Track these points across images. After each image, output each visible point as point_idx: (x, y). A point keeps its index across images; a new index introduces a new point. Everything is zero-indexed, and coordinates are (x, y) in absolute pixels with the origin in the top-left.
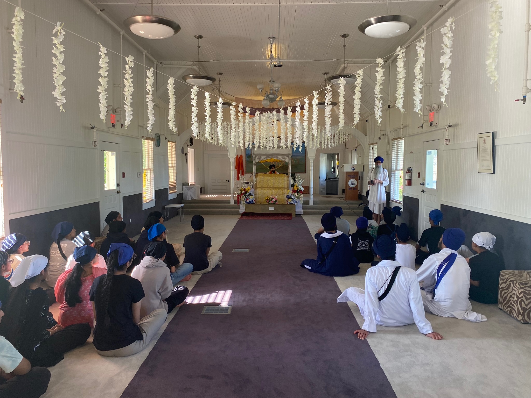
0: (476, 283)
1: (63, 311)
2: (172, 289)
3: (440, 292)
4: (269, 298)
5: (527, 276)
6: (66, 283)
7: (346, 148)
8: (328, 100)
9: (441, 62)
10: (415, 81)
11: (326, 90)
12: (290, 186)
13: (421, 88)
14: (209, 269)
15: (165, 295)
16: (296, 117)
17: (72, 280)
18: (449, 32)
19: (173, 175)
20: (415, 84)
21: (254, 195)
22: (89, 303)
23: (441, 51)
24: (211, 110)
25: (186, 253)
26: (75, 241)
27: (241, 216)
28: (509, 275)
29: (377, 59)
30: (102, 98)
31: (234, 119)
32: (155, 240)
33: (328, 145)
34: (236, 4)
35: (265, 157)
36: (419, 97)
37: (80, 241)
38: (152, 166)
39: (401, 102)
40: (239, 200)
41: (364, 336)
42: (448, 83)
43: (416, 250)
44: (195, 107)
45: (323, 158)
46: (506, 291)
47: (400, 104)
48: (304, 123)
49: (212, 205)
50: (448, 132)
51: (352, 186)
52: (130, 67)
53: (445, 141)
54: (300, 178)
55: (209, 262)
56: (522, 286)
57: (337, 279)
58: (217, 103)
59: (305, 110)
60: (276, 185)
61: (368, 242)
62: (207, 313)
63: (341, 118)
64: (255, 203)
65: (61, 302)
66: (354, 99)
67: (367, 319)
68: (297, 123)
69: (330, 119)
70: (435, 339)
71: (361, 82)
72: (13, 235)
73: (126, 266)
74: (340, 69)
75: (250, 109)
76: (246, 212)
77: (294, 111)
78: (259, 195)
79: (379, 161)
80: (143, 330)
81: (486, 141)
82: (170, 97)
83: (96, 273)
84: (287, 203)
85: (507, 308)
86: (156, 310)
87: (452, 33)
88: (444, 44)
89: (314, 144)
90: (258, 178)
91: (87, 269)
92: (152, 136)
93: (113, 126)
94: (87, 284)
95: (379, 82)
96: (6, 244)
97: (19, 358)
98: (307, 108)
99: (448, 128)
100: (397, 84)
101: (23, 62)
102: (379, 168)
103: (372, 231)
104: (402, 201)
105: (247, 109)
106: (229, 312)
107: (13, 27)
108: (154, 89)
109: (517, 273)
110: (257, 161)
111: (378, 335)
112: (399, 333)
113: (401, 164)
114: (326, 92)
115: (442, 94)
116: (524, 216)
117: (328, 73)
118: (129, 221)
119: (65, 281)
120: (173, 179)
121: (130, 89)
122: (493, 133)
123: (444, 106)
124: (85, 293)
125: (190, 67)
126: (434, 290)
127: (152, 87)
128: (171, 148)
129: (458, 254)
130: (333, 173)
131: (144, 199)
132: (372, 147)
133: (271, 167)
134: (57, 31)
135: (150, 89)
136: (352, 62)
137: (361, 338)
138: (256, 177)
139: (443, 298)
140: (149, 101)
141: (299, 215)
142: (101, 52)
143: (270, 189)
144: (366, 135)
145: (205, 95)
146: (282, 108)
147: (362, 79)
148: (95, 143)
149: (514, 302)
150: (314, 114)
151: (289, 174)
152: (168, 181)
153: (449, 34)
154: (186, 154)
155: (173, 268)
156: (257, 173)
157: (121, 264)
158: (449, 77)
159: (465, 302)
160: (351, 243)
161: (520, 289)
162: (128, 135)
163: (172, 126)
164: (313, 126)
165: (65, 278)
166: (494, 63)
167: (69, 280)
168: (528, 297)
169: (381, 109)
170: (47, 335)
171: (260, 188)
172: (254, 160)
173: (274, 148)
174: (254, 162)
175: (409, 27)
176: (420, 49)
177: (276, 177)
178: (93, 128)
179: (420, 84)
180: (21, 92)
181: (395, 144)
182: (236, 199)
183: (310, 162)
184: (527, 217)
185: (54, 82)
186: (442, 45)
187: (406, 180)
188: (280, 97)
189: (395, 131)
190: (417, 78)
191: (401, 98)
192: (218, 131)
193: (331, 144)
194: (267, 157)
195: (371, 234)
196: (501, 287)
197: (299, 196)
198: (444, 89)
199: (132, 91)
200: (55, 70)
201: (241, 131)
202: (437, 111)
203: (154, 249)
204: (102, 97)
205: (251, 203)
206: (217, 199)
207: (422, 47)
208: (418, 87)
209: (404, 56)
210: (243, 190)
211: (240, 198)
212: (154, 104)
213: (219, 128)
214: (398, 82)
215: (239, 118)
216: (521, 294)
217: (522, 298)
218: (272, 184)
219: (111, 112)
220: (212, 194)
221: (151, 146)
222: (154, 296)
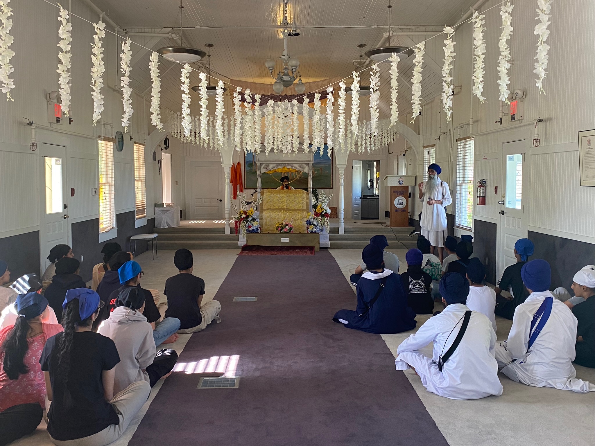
2: (155, 354)
4: (292, 365)
6: (5, 345)
7: (390, 152)
8: (374, 84)
9: (535, 33)
10: (500, 58)
11: (371, 70)
12: (311, 207)
13: (507, 68)
14: (203, 326)
15: (145, 362)
16: (327, 109)
17: (14, 341)
19: (140, 192)
20: (500, 62)
21: (260, 220)
22: (37, 374)
23: (536, 18)
24: (208, 98)
25: (169, 303)
26: (14, 286)
27: (241, 250)
29: (445, 28)
30: (64, 82)
31: (240, 111)
32: (127, 284)
33: (366, 148)
35: (275, 165)
36: (506, 81)
37: (24, 287)
38: (111, 180)
39: (480, 88)
40: (238, 228)
42: (546, 62)
44: (187, 94)
45: (357, 167)
47: (478, 90)
48: (339, 116)
49: (198, 235)
50: (538, 129)
51: (400, 207)
52: (100, 37)
53: (534, 142)
54: (325, 195)
55: (202, 316)
57: (384, 337)
58: (216, 89)
59: (340, 98)
60: (291, 205)
61: (424, 282)
62: (206, 386)
63: (394, 109)
64: (261, 231)
66: (412, 84)
68: (330, 117)
69: (377, 111)
71: (422, 59)
73: (91, 319)
74: (382, 40)
75: (260, 97)
76: (248, 244)
77: (324, 99)
78: (266, 220)
79: (433, 170)
80: (118, 411)
81: (591, 142)
82: (153, 80)
83: (47, 331)
84: (308, 232)
86: (134, 383)
88: (540, 10)
89: (348, 147)
90: (264, 196)
91: (35, 326)
92: (112, 136)
93: (58, 121)
94: (36, 348)
95: (448, 60)
98: (344, 96)
99: (537, 124)
100: (475, 62)
103: (432, 269)
104: (472, 227)
105: (257, 97)
106: (237, 386)
108: (131, 69)
110: (263, 171)
113: (470, 176)
114: (371, 73)
115: (538, 77)
117: (365, 45)
118: (81, 259)
119: (3, 342)
120: (140, 198)
121: (100, 69)
123: (540, 93)
124: (32, 360)
125: (167, 35)
127: (128, 66)
128: (138, 153)
129: (554, 298)
130: (371, 188)
131: (101, 227)
132: (427, 151)
133: (282, 180)
135: (126, 68)
136: (400, 30)
138: (262, 194)
140: (124, 86)
141: (324, 249)
142: (61, 16)
143: (283, 211)
144: (419, 134)
145: (201, 77)
146: (306, 95)
147: (423, 56)
148: (33, 146)
150: (353, 104)
151: (309, 190)
152: (135, 201)
154: (160, 162)
156: (262, 189)
157: (84, 318)
158: (547, 54)
159: (566, 368)
162: (77, 134)
163: (155, 120)
164: (352, 121)
167: (10, 340)
169: (452, 97)
171: (268, 209)
172: (259, 169)
173: (293, 151)
174: (258, 173)
176: (506, 16)
177: (291, 195)
178: (30, 124)
179: (507, 62)
181: (462, 147)
182: (234, 226)
183: (340, 172)
186: (537, 10)
187: (477, 197)
188: (298, 79)
189: (462, 128)
190: (502, 55)
191: (480, 82)
192: (217, 127)
193: (371, 147)
194: (278, 165)
195: (431, 274)
197: (325, 221)
198: (541, 70)
199: (103, 72)
201: (248, 127)
202: (521, 100)
203: (126, 296)
204: (63, 80)
205: (255, 231)
206: (206, 227)
207: (508, 12)
208: (504, 67)
209: (483, 24)
210: (243, 214)
211: (240, 224)
212: (131, 90)
213: (219, 124)
214: (475, 60)
215: (245, 109)
218: (285, 204)
219: (56, 100)
220: (197, 220)
221: (110, 149)
222: (130, 364)
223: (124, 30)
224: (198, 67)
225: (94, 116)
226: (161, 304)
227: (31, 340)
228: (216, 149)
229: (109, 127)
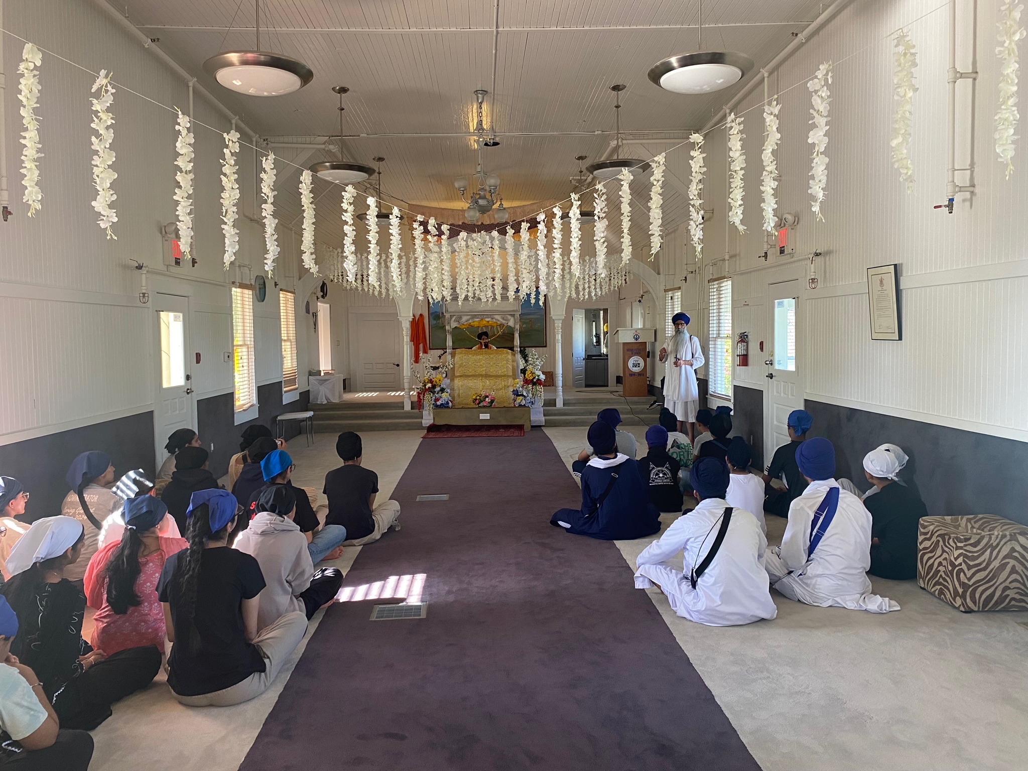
1: (101, 625)
2: (312, 574)
4: (497, 586)
5: (966, 526)
6: (109, 568)
7: (622, 297)
8: (599, 210)
9: (810, 141)
10: (763, 175)
11: (595, 191)
12: (518, 372)
13: (774, 188)
14: (376, 535)
15: (299, 585)
16: (539, 242)
17: (120, 562)
18: (822, 89)
19: (289, 355)
20: (764, 180)
21: (451, 390)
22: (153, 606)
23: (810, 122)
24: (379, 230)
25: (330, 506)
27: (426, 431)
28: (935, 525)
29: (692, 135)
30: (183, 213)
31: (422, 247)
32: (272, 481)
33: (590, 293)
34: (415, 30)
35: (469, 317)
36: (772, 204)
38: (250, 340)
39: (739, 213)
40: (421, 402)
42: (824, 179)
43: (764, 484)
44: (350, 225)
45: (579, 318)
46: (930, 555)
47: (736, 216)
48: (554, 252)
49: (368, 412)
50: (815, 264)
51: (636, 370)
52: (233, 152)
53: (809, 283)
54: (537, 356)
55: (375, 522)
56: (959, 544)
57: (619, 544)
58: (390, 217)
59: (555, 228)
60: (491, 371)
61: (669, 470)
62: (382, 617)
63: (625, 242)
64: (453, 407)
65: (97, 606)
66: (649, 209)
68: (542, 254)
69: (605, 246)
71: (662, 176)
73: (226, 530)
74: (608, 150)
75: (449, 227)
76: (435, 423)
77: (533, 230)
78: (459, 390)
79: (679, 321)
80: (264, 653)
81: (884, 282)
82: (305, 207)
83: (166, 548)
84: (515, 405)
85: (934, 586)
86: (285, 616)
87: (827, 89)
88: (815, 110)
89: (566, 292)
90: (456, 358)
91: (149, 541)
92: (250, 281)
93: (177, 263)
94: (151, 571)
95: (696, 177)
98: (560, 225)
99: (813, 259)
100: (731, 180)
101: (40, 146)
102: (681, 334)
103: (680, 452)
104: (730, 395)
105: (445, 228)
106: (423, 615)
107: (21, 80)
108: (276, 193)
109: (949, 522)
110: (454, 325)
113: (727, 327)
114: (596, 195)
115: (814, 198)
117: (586, 157)
119: (106, 564)
120: (290, 364)
121: (232, 194)
122: (895, 265)
123: (818, 220)
124: (146, 587)
125: (323, 146)
127: (272, 189)
128: (286, 303)
129: (840, 488)
130: (597, 345)
131: (237, 403)
132: (670, 296)
133: (480, 336)
134: (100, 86)
135: (269, 193)
136: (631, 137)
138: (453, 355)
140: (267, 216)
141: (537, 427)
142: (179, 124)
143: (481, 378)
144: (659, 274)
145: (368, 203)
146: (510, 225)
147: (663, 171)
148: (144, 296)
149: (946, 575)
150: (573, 237)
151: (515, 349)
152: (282, 368)
153: (822, 92)
154: (315, 315)
156: (453, 349)
157: (216, 529)
158: (825, 169)
159: (860, 580)
161: (956, 550)
162: (203, 280)
163: (308, 262)
164: (571, 259)
165: (106, 560)
166: (905, 144)
167: (115, 561)
168: (971, 563)
169: (702, 226)
170: (79, 670)
171: (460, 376)
172: (448, 323)
173: (495, 299)
174: (447, 328)
175: (740, 74)
176: (771, 119)
177: (491, 356)
178: (140, 267)
179: (773, 180)
180: (35, 204)
181: (715, 290)
182: (416, 399)
183: (556, 325)
185: (96, 183)
186: (811, 111)
187: (737, 355)
188: (499, 203)
189: (715, 264)
190: (766, 171)
191: (738, 206)
192: (392, 268)
193: (596, 291)
194: (474, 317)
195: (678, 459)
197: (537, 391)
198: (817, 190)
199: (238, 198)
200: (96, 161)
201: (433, 268)
202: (793, 228)
203: (270, 498)
204: (183, 210)
205: (444, 406)
206: (378, 402)
207: (774, 113)
208: (769, 186)
209: (741, 129)
210: (428, 382)
211: (424, 397)
212: (277, 221)
214: (731, 177)
215: (429, 244)
216: (959, 559)
217: (961, 565)
218: (484, 369)
219: (173, 236)
220: (367, 391)
221: (247, 300)
222: (278, 589)
223: (264, 140)
224: (365, 189)
225: (226, 256)
227: (144, 560)
228: (391, 298)
229: (246, 270)
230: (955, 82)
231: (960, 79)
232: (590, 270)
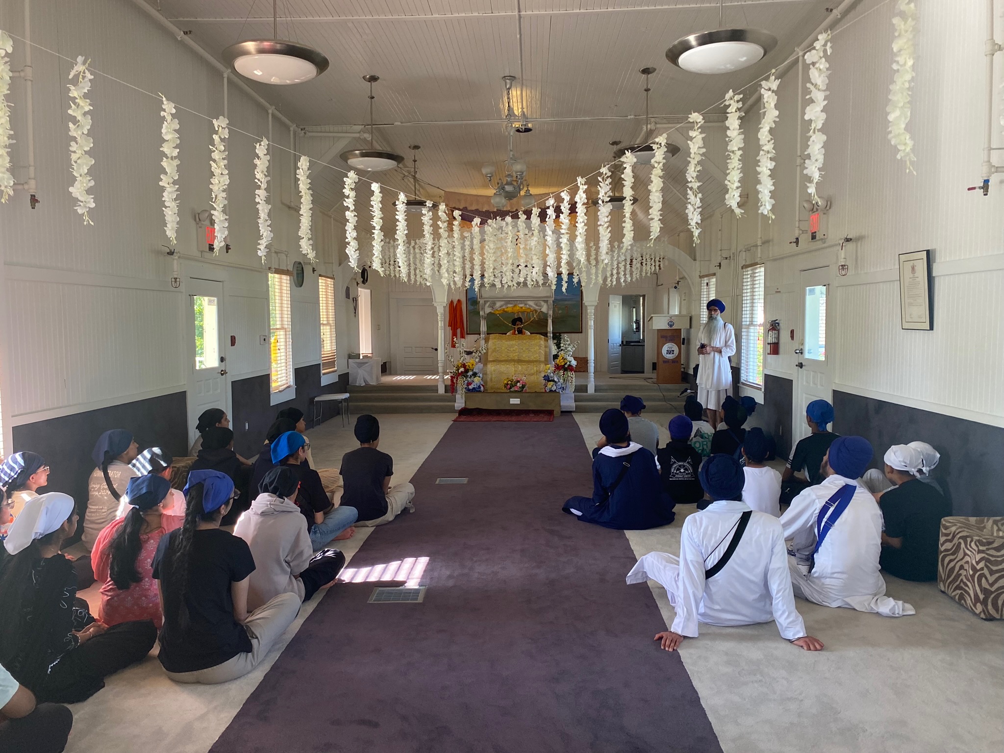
0: (896, 542)
1: (106, 598)
2: (312, 556)
3: (824, 559)
4: (498, 572)
5: (992, 528)
6: (112, 544)
7: (659, 283)
8: (603, 194)
9: (807, 117)
10: (760, 155)
11: (601, 174)
12: (550, 359)
13: (771, 168)
14: (389, 516)
15: (298, 565)
16: (547, 228)
17: (122, 538)
18: (820, 61)
19: (329, 339)
20: (761, 160)
21: (483, 375)
22: (151, 582)
23: (808, 97)
24: (383, 215)
25: (345, 487)
26: (134, 466)
27: (457, 415)
28: (958, 526)
29: (691, 114)
30: (169, 198)
31: (431, 233)
32: (284, 462)
33: (618, 279)
34: (438, 16)
35: (503, 303)
36: (769, 186)
37: (144, 467)
38: (287, 324)
39: (736, 196)
40: (454, 385)
41: (672, 644)
42: (821, 158)
43: (782, 478)
44: (352, 211)
45: (615, 304)
46: (952, 557)
47: (733, 199)
48: (561, 238)
49: (403, 394)
50: (845, 250)
51: (670, 357)
52: (223, 137)
53: (840, 269)
54: (570, 342)
55: (389, 504)
56: (981, 548)
57: (630, 535)
58: (396, 204)
59: (562, 213)
60: (524, 356)
61: (690, 464)
62: (380, 600)
63: (627, 227)
64: (485, 391)
65: (104, 581)
66: (649, 192)
67: (681, 611)
68: (550, 239)
69: (609, 230)
70: (809, 649)
71: (664, 158)
72: (18, 456)
73: (219, 512)
74: (642, 135)
75: (460, 213)
76: (467, 407)
77: (543, 216)
78: (492, 375)
80: (253, 633)
81: (916, 268)
82: (303, 193)
83: (166, 525)
84: (545, 391)
85: (954, 590)
86: (280, 596)
87: (826, 61)
88: (813, 84)
89: (592, 278)
90: (490, 343)
91: (151, 519)
92: (286, 267)
93: (211, 249)
94: (150, 547)
95: (695, 159)
96: (4, 472)
97: (12, 687)
98: (567, 210)
99: (843, 245)
100: (728, 161)
101: (12, 132)
102: (716, 321)
103: (703, 442)
104: (761, 384)
105: (457, 213)
106: (420, 600)
108: (269, 178)
109: (974, 523)
110: (488, 310)
111: (701, 643)
112: (742, 638)
113: (760, 317)
114: (600, 179)
115: (809, 179)
116: (988, 413)
118: (245, 427)
119: (109, 541)
120: (329, 347)
121: (222, 180)
122: (928, 252)
124: (147, 563)
125: (358, 135)
126: (813, 556)
127: (265, 175)
128: (325, 289)
129: (858, 486)
130: (636, 331)
131: (273, 385)
132: (705, 282)
133: (514, 322)
134: (77, 73)
135: (262, 178)
136: (665, 121)
137: (667, 649)
138: (487, 340)
139: (829, 570)
140: (260, 202)
141: (567, 413)
142: (164, 110)
143: (513, 363)
144: (695, 260)
145: (372, 189)
146: (522, 211)
147: (665, 153)
148: (176, 282)
149: (968, 580)
150: (579, 222)
151: (548, 335)
152: (321, 351)
153: (820, 64)
154: (355, 300)
155: (319, 516)
156: (487, 334)
157: (208, 510)
158: (822, 147)
159: (874, 579)
160: (659, 467)
161: (978, 554)
162: (237, 266)
163: (306, 247)
164: (577, 244)
165: (111, 536)
166: (903, 119)
167: (117, 538)
168: (994, 568)
169: (700, 209)
170: (73, 643)
171: (493, 361)
172: (482, 309)
174: (482, 313)
175: (763, 53)
176: (769, 95)
177: (525, 341)
178: (172, 253)
179: (770, 160)
181: (749, 276)
182: (449, 383)
183: (589, 311)
184: (994, 414)
185: (73, 169)
186: (808, 85)
187: (768, 344)
188: (525, 189)
189: (748, 250)
190: (763, 150)
191: (735, 188)
193: (625, 277)
194: (508, 302)
195: (701, 448)
196: (942, 549)
197: (568, 376)
198: (813, 170)
199: (227, 183)
200: (74, 146)
201: (443, 254)
202: (825, 212)
204: (169, 196)
205: (476, 390)
206: (415, 384)
207: (772, 89)
208: (765, 166)
209: (739, 107)
210: (461, 367)
211: (457, 381)
212: (270, 206)
213: (400, 250)
214: (728, 157)
215: (440, 230)
216: (981, 563)
217: (983, 570)
218: (517, 354)
219: (207, 223)
220: (405, 374)
221: (285, 285)
222: (277, 569)
223: (302, 130)
224: (403, 176)
225: (216, 242)
226: (338, 488)
227: (145, 537)
228: (418, 283)
229: (283, 256)
230: (993, 55)
231: (998, 52)
232: (619, 256)
